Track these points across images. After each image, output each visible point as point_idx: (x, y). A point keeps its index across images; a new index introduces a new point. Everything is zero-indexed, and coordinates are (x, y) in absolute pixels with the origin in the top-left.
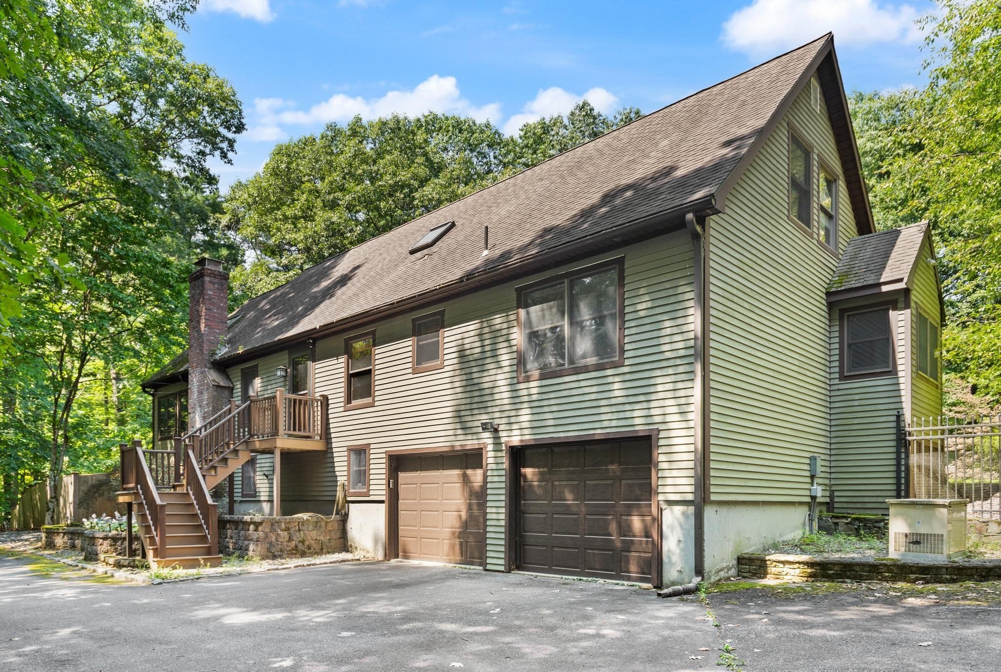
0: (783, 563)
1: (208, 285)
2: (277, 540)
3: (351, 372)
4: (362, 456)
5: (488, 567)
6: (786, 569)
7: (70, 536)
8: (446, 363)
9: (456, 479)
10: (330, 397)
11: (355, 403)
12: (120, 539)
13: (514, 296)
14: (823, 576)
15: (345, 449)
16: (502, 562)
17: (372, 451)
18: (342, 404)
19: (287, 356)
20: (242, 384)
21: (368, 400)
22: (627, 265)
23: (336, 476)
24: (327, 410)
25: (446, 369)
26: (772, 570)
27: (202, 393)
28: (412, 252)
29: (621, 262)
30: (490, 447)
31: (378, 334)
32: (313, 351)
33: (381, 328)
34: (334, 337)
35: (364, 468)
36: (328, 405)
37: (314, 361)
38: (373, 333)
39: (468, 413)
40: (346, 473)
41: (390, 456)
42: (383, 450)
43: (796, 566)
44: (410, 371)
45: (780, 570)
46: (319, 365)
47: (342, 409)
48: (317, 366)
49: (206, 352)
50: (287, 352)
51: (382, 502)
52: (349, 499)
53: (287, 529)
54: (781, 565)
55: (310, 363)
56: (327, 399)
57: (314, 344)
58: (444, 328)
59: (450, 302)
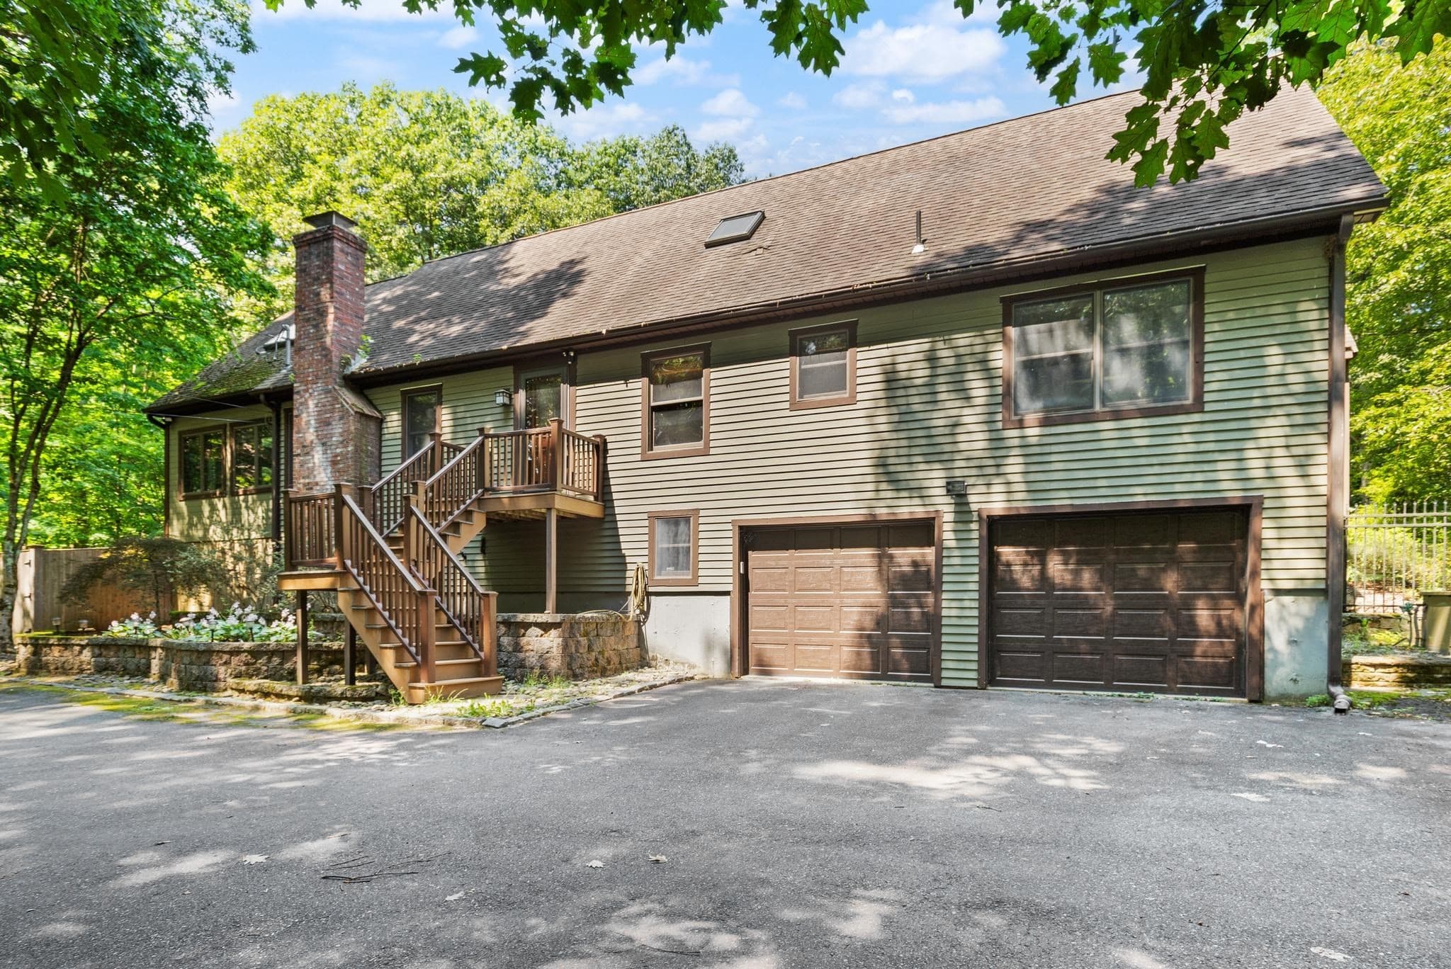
0: (1375, 666)
1: (338, 255)
2: (577, 651)
3: (653, 404)
4: (682, 527)
5: (944, 682)
6: (1379, 673)
7: (97, 651)
8: (859, 397)
9: (869, 561)
10: (608, 439)
11: (658, 449)
12: (266, 653)
13: (999, 308)
14: (1428, 681)
15: (645, 516)
16: (974, 675)
17: (701, 520)
18: (639, 451)
19: (512, 376)
20: (403, 414)
21: (699, 445)
22: (1208, 278)
23: (624, 556)
24: (605, 458)
25: (859, 405)
26: (1357, 674)
27: (329, 424)
28: (709, 245)
29: (1199, 274)
30: (949, 517)
31: (714, 350)
32: (572, 370)
33: (720, 343)
34: (619, 350)
35: (686, 545)
36: (606, 451)
37: (573, 383)
38: (707, 348)
39: (906, 468)
40: (646, 552)
41: (741, 528)
42: (729, 519)
43: (1392, 670)
44: (787, 405)
45: (1371, 675)
46: (583, 391)
47: (638, 457)
48: (579, 393)
49: (335, 360)
50: (510, 369)
51: (727, 593)
52: (651, 589)
53: (586, 634)
54: (1372, 669)
55: (564, 388)
56: (605, 443)
57: (574, 359)
58: (856, 345)
59: (868, 311)
